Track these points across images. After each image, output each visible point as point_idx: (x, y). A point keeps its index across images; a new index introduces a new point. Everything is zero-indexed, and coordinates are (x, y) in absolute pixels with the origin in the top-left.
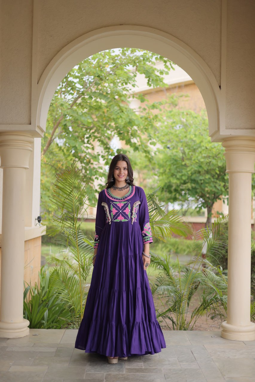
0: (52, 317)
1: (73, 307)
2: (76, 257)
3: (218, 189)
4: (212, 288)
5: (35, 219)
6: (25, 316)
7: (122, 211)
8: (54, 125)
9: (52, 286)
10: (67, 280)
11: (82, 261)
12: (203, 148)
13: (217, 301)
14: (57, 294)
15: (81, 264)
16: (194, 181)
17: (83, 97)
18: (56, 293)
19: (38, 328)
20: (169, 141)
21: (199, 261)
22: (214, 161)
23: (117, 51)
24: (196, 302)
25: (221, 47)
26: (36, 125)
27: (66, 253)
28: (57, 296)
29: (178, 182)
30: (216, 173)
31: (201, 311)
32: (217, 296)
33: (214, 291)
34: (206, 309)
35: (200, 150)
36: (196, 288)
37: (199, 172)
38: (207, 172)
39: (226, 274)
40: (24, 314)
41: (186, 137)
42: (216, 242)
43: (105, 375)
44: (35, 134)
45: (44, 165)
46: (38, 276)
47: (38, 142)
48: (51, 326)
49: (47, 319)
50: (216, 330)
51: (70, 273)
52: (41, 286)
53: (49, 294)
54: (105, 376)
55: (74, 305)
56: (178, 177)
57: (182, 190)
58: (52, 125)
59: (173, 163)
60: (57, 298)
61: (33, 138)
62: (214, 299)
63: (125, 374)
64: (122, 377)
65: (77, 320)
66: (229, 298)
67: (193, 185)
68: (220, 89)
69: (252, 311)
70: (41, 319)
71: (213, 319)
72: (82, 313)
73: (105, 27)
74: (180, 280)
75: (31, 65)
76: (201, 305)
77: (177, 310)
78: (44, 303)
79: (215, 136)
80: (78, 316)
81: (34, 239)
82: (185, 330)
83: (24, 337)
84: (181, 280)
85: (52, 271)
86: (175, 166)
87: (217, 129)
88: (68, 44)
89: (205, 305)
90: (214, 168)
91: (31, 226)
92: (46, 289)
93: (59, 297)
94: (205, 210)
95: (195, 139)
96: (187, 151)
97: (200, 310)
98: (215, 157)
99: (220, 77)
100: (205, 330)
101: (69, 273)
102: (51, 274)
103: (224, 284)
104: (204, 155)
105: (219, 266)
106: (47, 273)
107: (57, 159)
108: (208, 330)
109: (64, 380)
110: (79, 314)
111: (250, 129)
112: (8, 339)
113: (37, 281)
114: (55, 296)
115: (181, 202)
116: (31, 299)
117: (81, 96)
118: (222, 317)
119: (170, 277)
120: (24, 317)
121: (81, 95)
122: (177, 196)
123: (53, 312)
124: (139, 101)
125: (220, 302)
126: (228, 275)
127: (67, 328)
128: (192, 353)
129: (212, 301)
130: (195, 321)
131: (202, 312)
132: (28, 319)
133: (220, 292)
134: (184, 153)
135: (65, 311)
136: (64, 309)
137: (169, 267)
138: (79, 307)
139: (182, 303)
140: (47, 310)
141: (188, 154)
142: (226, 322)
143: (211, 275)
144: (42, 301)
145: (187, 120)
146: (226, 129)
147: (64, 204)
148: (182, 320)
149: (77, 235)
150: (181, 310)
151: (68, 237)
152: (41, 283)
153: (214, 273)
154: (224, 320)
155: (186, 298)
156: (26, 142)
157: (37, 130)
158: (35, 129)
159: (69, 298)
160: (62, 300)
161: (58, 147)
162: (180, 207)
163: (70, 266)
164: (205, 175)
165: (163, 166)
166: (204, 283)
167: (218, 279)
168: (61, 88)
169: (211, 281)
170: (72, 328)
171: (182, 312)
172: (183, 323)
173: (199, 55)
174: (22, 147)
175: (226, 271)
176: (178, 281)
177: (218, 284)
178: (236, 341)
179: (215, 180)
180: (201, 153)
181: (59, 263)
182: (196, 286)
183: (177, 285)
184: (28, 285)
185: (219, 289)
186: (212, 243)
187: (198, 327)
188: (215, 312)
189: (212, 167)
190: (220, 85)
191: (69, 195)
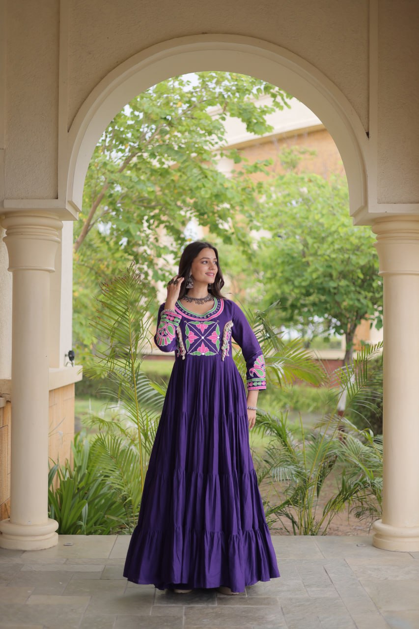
0: (94, 516)
1: (130, 498)
2: (134, 416)
3: (362, 304)
4: (356, 466)
5: (64, 355)
6: (50, 515)
7: (205, 338)
9: (94, 465)
10: (119, 454)
11: (143, 423)
12: (335, 236)
13: (365, 487)
14: (103, 476)
15: (142, 427)
16: (323, 290)
17: (140, 154)
18: (101, 475)
19: (72, 534)
20: (280, 226)
21: (334, 421)
22: (354, 258)
24: (331, 488)
25: (368, 68)
26: (66, 199)
27: (116, 411)
28: (103, 481)
29: (297, 293)
30: (358, 278)
31: (339, 505)
32: (364, 480)
33: (361, 471)
34: (347, 501)
35: (330, 239)
36: (330, 466)
37: (330, 275)
38: (343, 275)
39: (378, 442)
40: (49, 510)
41: (307, 218)
42: (361, 389)
43: (184, 609)
44: (64, 215)
45: (79, 266)
46: (71, 448)
47: (68, 228)
48: (93, 531)
49: (86, 519)
51: (124, 443)
52: (75, 466)
53: (89, 477)
54: (184, 611)
55: (131, 495)
56: (296, 283)
57: (304, 306)
59: (287, 262)
60: (103, 484)
61: (61, 221)
62: (361, 483)
63: (216, 607)
64: (213, 613)
66: (385, 483)
67: (323, 298)
68: (368, 137)
70: (77, 519)
71: (359, 517)
73: (178, 36)
74: (303, 452)
75: (58, 101)
76: (340, 494)
77: (300, 503)
78: (81, 492)
79: (360, 215)
81: (63, 387)
82: (314, 535)
83: (51, 548)
84: (305, 452)
85: (94, 440)
86: (291, 267)
87: (363, 204)
88: (118, 65)
89: (346, 494)
90: (355, 269)
91: (57, 366)
92: (85, 470)
93: (105, 482)
94: (342, 338)
95: (321, 221)
96: (310, 241)
97: (337, 503)
98: (357, 249)
99: (368, 118)
100: (346, 534)
101: (121, 442)
102: (91, 445)
103: (376, 459)
104: (337, 246)
105: (367, 429)
106: (84, 442)
107: (99, 256)
108: (351, 536)
112: (24, 551)
113: (68, 456)
114: (100, 480)
115: (300, 327)
116: (59, 487)
117: (137, 153)
118: (374, 513)
119: (288, 448)
120: (49, 517)
121: (137, 151)
122: (295, 315)
123: (96, 507)
124: (232, 161)
125: (370, 488)
126: (383, 444)
127: (119, 533)
128: (327, 572)
129: (358, 486)
130: (330, 521)
132: (55, 519)
133: (370, 471)
134: (306, 245)
135: (115, 505)
136: (115, 502)
137: (285, 432)
139: (307, 490)
140: (87, 505)
141: (313, 246)
142: (381, 520)
143: (354, 444)
144: (78, 489)
145: (309, 191)
146: (379, 203)
147: (114, 332)
148: (308, 518)
149: (135, 379)
150: (306, 502)
151: (121, 384)
152: (76, 460)
153: (360, 440)
154: (377, 518)
155: (314, 483)
156: (51, 229)
157: (68, 208)
158: (65, 206)
159: (123, 484)
160: (111, 487)
161: (100, 238)
162: (300, 334)
163: (123, 431)
164: (340, 281)
165: (272, 268)
166: (344, 457)
167: (367, 450)
168: (105, 141)
169: (356, 454)
170: (128, 532)
171: (307, 505)
172: (309, 523)
173: (334, 82)
174: (43, 235)
175: (379, 437)
176: (300, 455)
177: (367, 459)
178: (397, 553)
179: (358, 289)
180: (332, 243)
181: (105, 426)
182: (330, 462)
183: (299, 462)
184: (55, 464)
185: (369, 468)
186: (356, 391)
187: (334, 530)
188: (362, 504)
189: (351, 268)
190: (367, 131)
191: (123, 316)
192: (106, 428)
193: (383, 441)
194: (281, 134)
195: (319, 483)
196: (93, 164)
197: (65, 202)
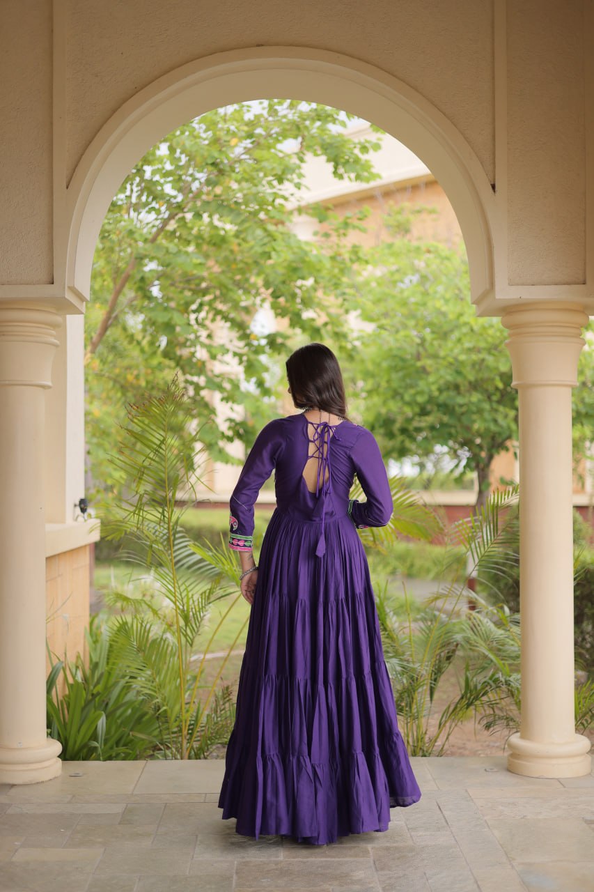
0: (116, 732)
1: (165, 708)
2: (169, 591)
3: (501, 427)
4: (486, 657)
5: (73, 506)
6: (51, 732)
8: (115, 283)
9: (116, 661)
10: (148, 645)
11: (182, 601)
12: (465, 330)
13: (497, 687)
14: (127, 678)
15: (181, 607)
16: (446, 408)
17: (180, 215)
18: (124, 677)
19: (84, 759)
20: (386, 315)
21: (454, 595)
22: (490, 360)
23: (257, 107)
24: (450, 689)
25: (493, 92)
26: (65, 284)
27: (148, 583)
28: (128, 684)
29: (409, 411)
30: (497, 389)
31: (461, 712)
32: (496, 676)
33: (492, 664)
34: (472, 707)
35: (456, 335)
36: (448, 658)
37: (457, 387)
38: (474, 386)
39: (517, 623)
40: (49, 726)
41: (424, 304)
42: (490, 550)
43: (235, 865)
44: (65, 307)
45: (91, 376)
46: (85, 637)
47: (76, 327)
48: (114, 754)
49: (103, 738)
50: (500, 754)
51: (156, 630)
52: (91, 660)
53: (108, 679)
54: (235, 868)
55: (165, 703)
56: (407, 398)
57: (418, 430)
58: (111, 285)
59: (395, 367)
60: (127, 688)
61: (63, 315)
62: (491, 682)
63: (281, 862)
64: (276, 869)
65: (173, 738)
66: (524, 680)
67: (446, 419)
68: (494, 191)
69: (580, 709)
70: (90, 739)
71: (488, 729)
72: (184, 722)
73: (223, 50)
74: (410, 639)
75: (51, 144)
76: (462, 698)
77: (407, 711)
78: (97, 699)
79: (484, 299)
80: (175, 730)
81: (72, 551)
82: (425, 756)
83: (51, 780)
84: (412, 638)
85: (118, 625)
86: (401, 374)
87: (488, 286)
88: (137, 92)
89: (470, 697)
90: (492, 375)
91: (63, 521)
92: (103, 667)
93: (131, 686)
94: (473, 475)
95: (444, 309)
96: (428, 337)
97: (458, 709)
98: (493, 349)
99: (494, 163)
100: (474, 754)
101: (152, 629)
103: (513, 647)
104: (467, 345)
105: (500, 605)
106: (103, 630)
107: (126, 362)
108: (482, 755)
109: (140, 879)
110: (177, 724)
111: (564, 284)
112: (13, 786)
113: (80, 649)
114: (122, 682)
115: (416, 459)
116: (67, 692)
117: (176, 214)
118: (511, 723)
119: (388, 634)
120: (50, 735)
121: (176, 211)
122: (408, 444)
123: (119, 721)
124: (315, 220)
125: (504, 687)
126: (522, 625)
127: (152, 757)
128: (440, 809)
129: (487, 686)
130: (449, 735)
131: (463, 714)
132: (59, 740)
133: (504, 664)
135: (147, 717)
136: (146, 714)
137: (384, 611)
138: (177, 708)
139: (416, 693)
140: (104, 717)
141: (432, 344)
142: (518, 734)
143: (483, 626)
144: (93, 695)
145: (427, 265)
146: (511, 284)
147: (143, 472)
148: (417, 732)
149: (172, 538)
150: (414, 711)
151: (152, 546)
152: (92, 655)
153: (491, 620)
154: (515, 730)
155: (425, 682)
156: (43, 326)
157: (69, 296)
158: (64, 294)
159: (155, 687)
160: (138, 692)
161: (127, 336)
162: (416, 470)
163: (155, 612)
164: (471, 395)
165: (373, 376)
166: (468, 645)
167: (501, 635)
168: (130, 197)
169: (485, 641)
170: (162, 756)
171: (416, 714)
172: (420, 739)
173: (444, 114)
174: (33, 336)
175: (517, 616)
176: (406, 643)
177: (501, 647)
178: (541, 780)
179: (495, 405)
180: (459, 340)
181: (130, 606)
182: (448, 653)
183: (403, 654)
184: (59, 660)
185: (502, 660)
186: (483, 552)
187: (460, 748)
188: (494, 712)
189: (486, 375)
190: (492, 183)
191: (157, 451)
192: (131, 608)
193: (520, 621)
194: (388, 185)
195: (433, 682)
196: (114, 231)
197: (64, 288)
